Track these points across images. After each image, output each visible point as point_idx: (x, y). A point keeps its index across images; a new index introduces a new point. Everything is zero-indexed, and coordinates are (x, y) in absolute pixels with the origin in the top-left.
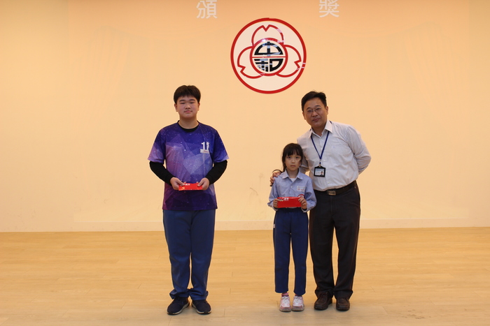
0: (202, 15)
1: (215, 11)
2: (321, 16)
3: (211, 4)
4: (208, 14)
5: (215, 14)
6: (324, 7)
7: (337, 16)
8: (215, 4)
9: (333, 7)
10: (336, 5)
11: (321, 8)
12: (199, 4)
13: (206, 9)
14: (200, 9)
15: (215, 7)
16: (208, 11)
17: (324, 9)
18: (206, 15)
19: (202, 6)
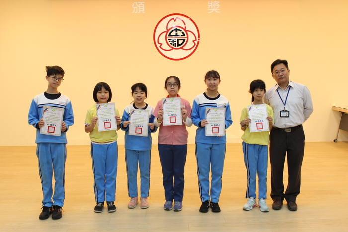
0: (135, 11)
1: (143, 9)
2: (209, 13)
3: (141, 4)
4: (139, 10)
5: (143, 10)
6: (211, 7)
7: (219, 12)
8: (143, 5)
9: (216, 7)
10: (218, 6)
11: (209, 8)
12: (134, 4)
13: (138, 8)
14: (134, 8)
15: (143, 7)
16: (139, 9)
17: (210, 8)
18: (138, 12)
19: (135, 6)
